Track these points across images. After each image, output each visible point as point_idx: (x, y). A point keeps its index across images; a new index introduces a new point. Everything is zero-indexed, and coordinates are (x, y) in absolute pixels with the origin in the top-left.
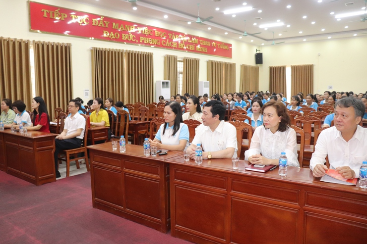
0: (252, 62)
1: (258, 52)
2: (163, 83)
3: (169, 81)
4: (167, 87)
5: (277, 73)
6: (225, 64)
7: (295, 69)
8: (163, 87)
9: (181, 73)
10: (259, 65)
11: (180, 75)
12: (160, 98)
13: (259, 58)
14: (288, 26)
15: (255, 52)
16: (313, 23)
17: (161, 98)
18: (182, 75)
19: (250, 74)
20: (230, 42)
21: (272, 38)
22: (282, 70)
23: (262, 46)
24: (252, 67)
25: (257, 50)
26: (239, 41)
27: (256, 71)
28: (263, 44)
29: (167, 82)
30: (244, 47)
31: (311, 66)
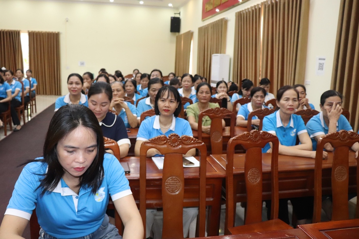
31: (56, 34)
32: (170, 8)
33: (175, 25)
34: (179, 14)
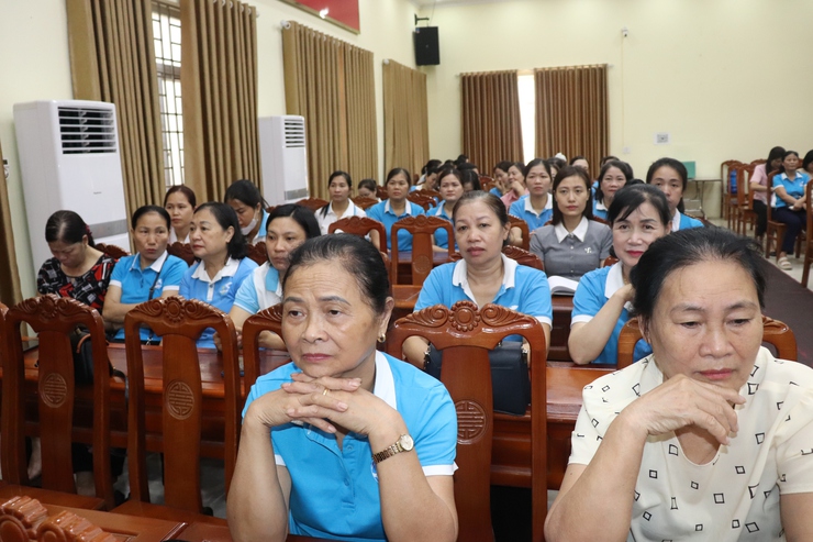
1: (422, 24)
2: (67, 115)
3: (107, 105)
4: (98, 144)
6: (344, 46)
7: (547, 80)
8: (71, 144)
9: (171, 74)
10: (424, 69)
11: (169, 83)
12: (51, 235)
13: (427, 45)
15: (412, 27)
17: (69, 230)
18: (178, 84)
22: (503, 82)
25: (417, 19)
29: (95, 116)
31: (601, 69)
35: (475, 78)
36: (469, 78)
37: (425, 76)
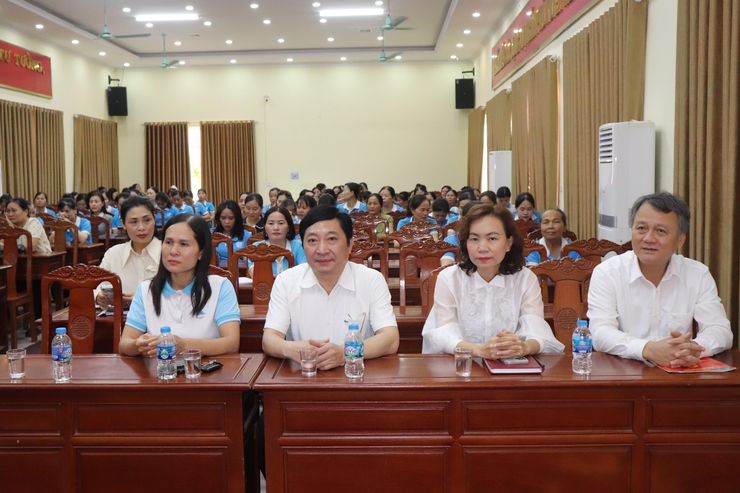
0: (98, 110)
1: (114, 84)
5: (164, 141)
6: (37, 111)
7: (210, 131)
10: (116, 119)
13: (117, 101)
14: (208, 24)
15: (105, 85)
16: (267, 22)
19: (98, 139)
20: (47, 51)
21: (161, 50)
22: (178, 131)
23: (125, 68)
24: (102, 124)
25: (110, 80)
26: (69, 51)
27: (110, 133)
28: (127, 65)
30: (80, 67)
31: (248, 124)
32: (455, 60)
33: (465, 93)
34: (473, 72)
35: (156, 127)
36: (152, 127)
37: (116, 125)
